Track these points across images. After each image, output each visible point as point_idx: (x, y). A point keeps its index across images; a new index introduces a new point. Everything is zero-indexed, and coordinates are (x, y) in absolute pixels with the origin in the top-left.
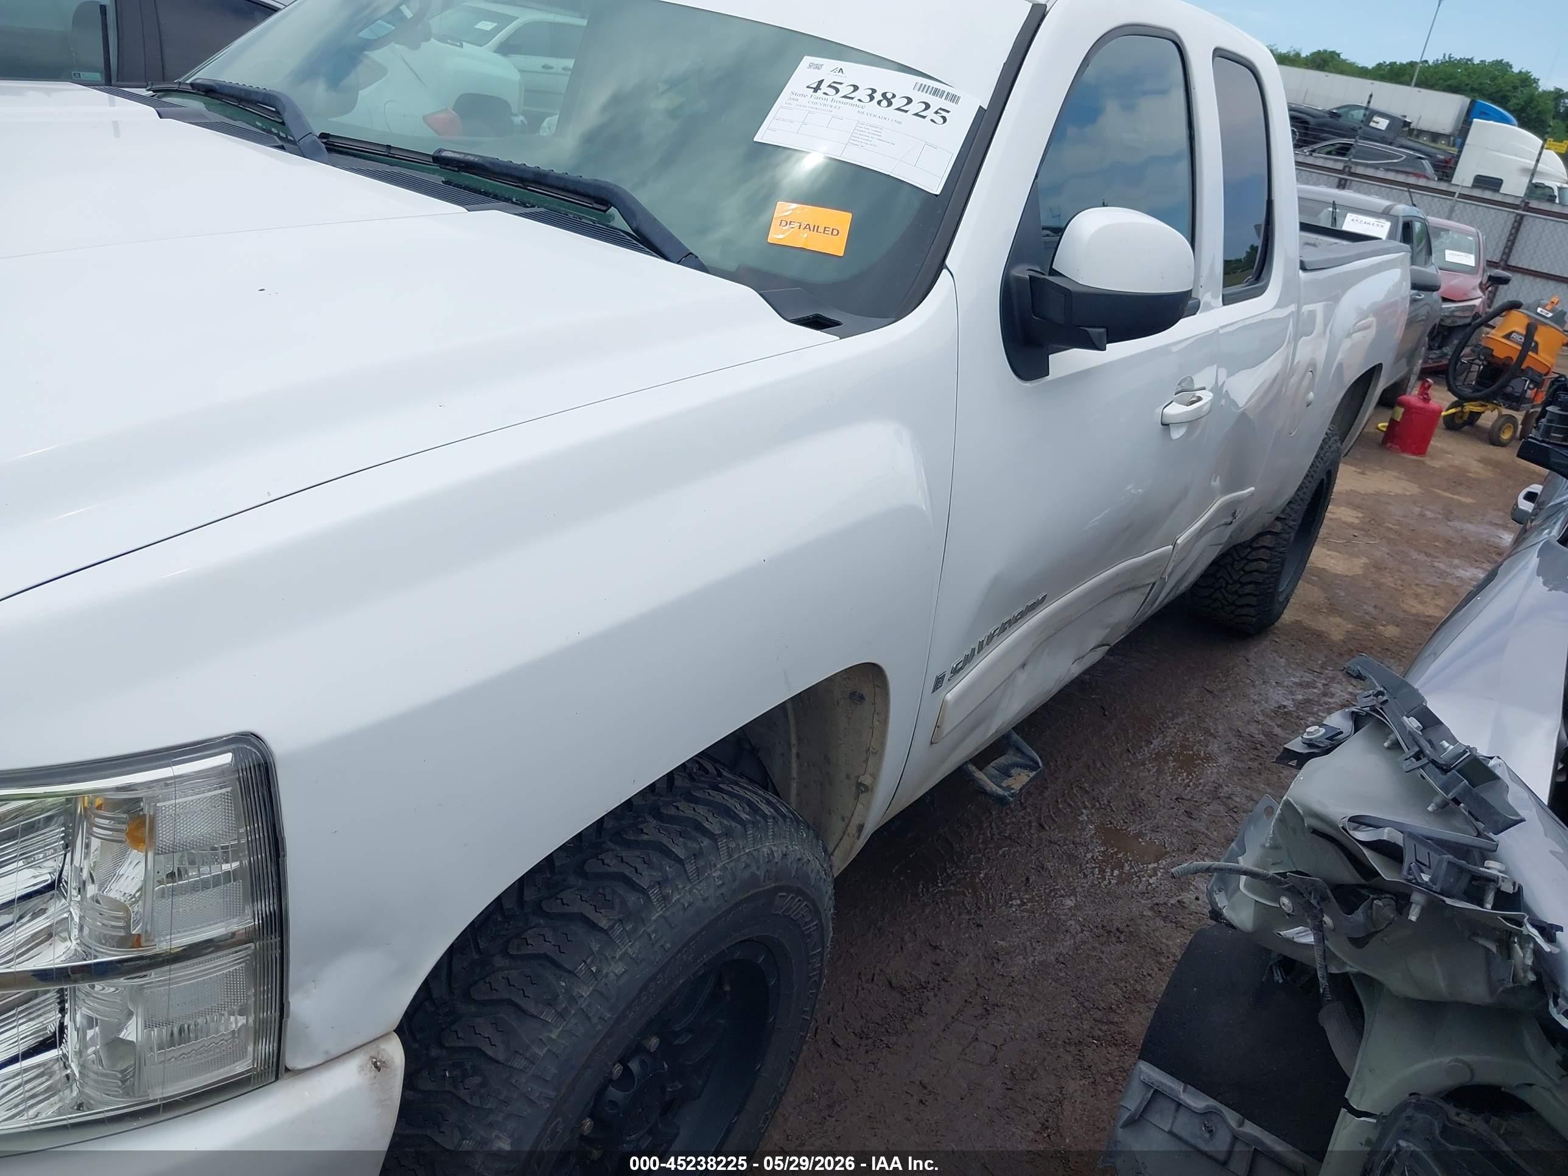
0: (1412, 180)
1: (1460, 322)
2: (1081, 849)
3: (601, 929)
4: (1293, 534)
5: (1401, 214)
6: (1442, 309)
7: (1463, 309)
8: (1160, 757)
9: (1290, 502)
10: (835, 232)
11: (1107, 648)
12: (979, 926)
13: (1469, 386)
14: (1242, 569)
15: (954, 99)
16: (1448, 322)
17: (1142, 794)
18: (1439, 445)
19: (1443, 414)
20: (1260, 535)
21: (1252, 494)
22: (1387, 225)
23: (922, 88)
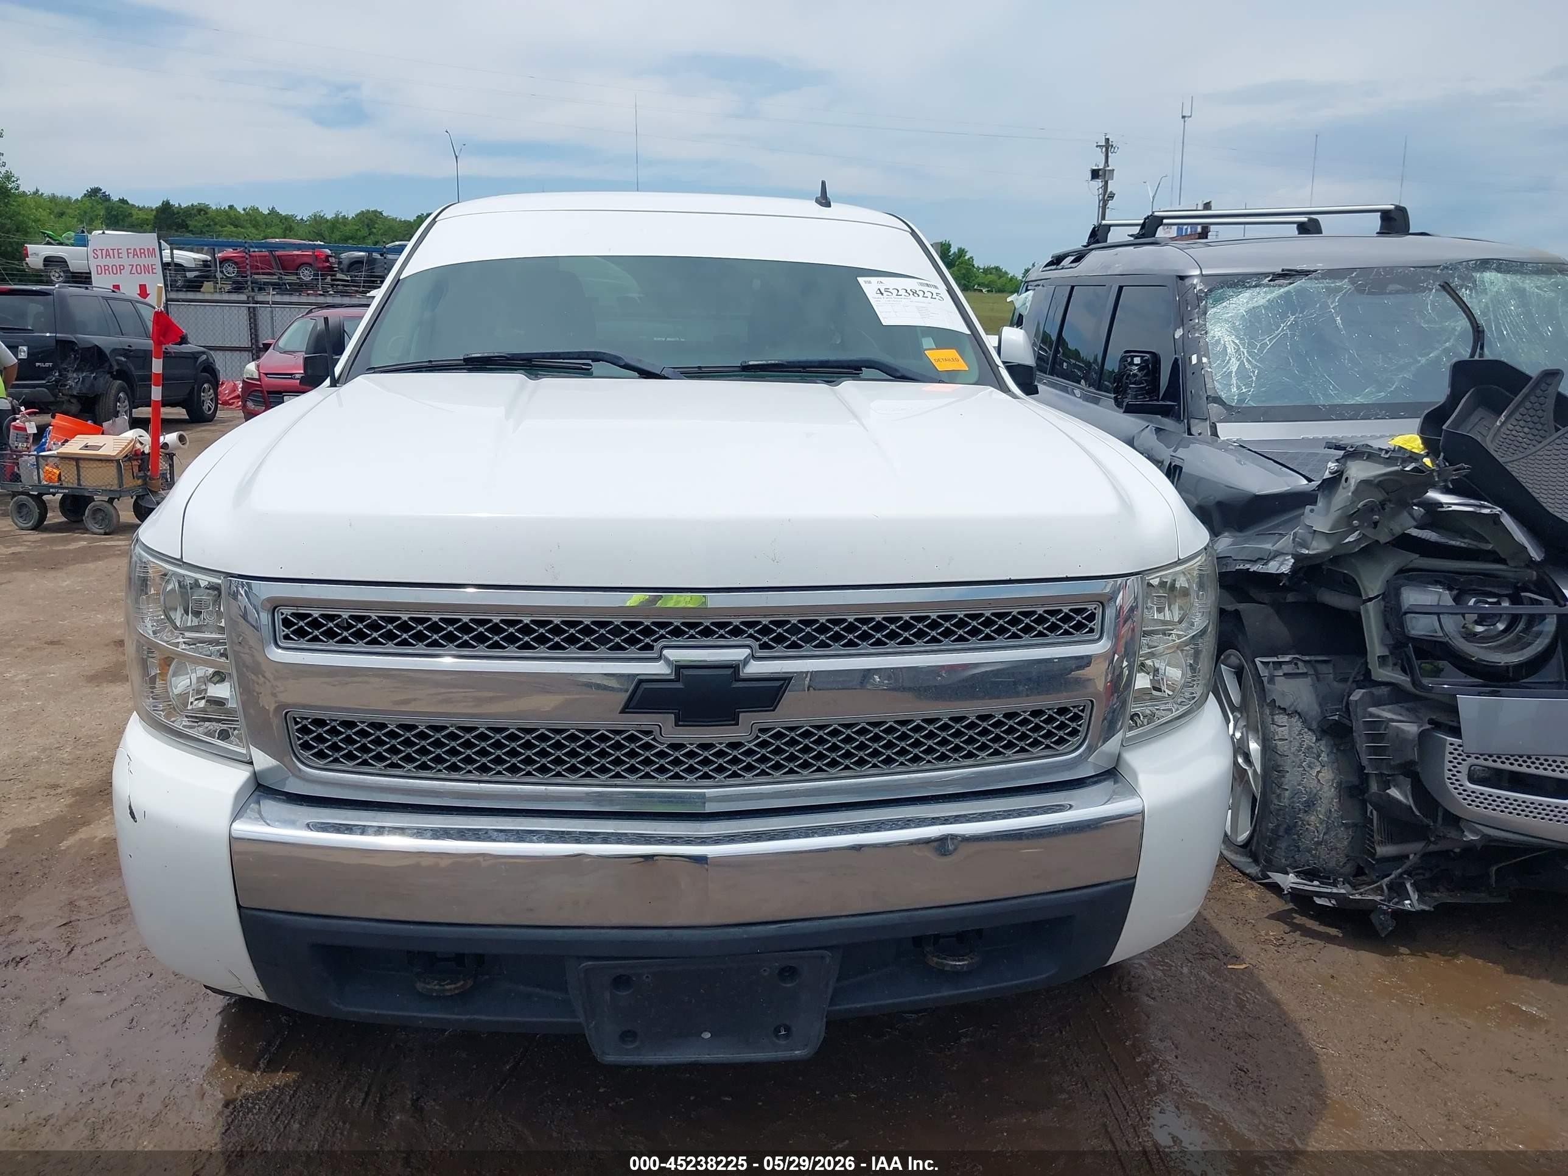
10: (957, 360)
15: (936, 287)
23: (921, 284)
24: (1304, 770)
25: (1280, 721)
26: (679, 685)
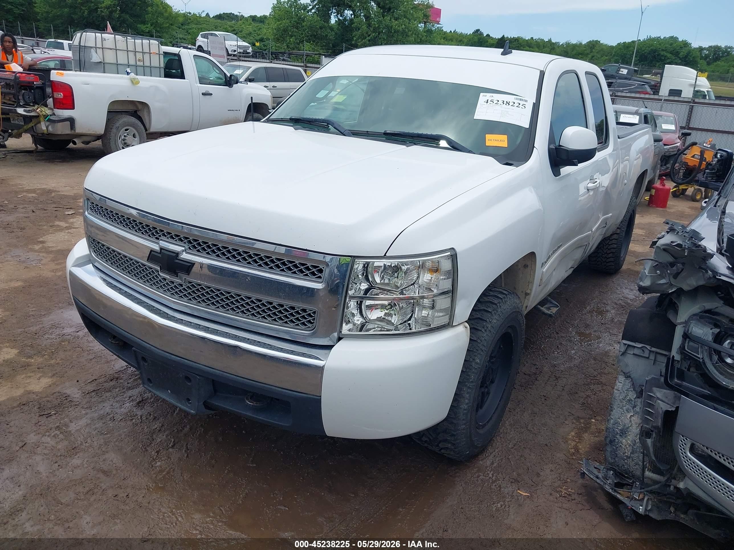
0: (642, 96)
1: (672, 154)
2: (573, 338)
3: (489, 312)
4: (624, 233)
5: (643, 112)
6: (664, 149)
7: (673, 148)
8: (591, 312)
9: (621, 222)
10: (503, 141)
11: (573, 269)
12: (547, 359)
13: (680, 179)
14: (607, 248)
15: (526, 101)
16: (667, 154)
17: (588, 323)
18: (671, 203)
19: (671, 191)
20: (611, 235)
21: (611, 216)
22: (638, 117)
23: (517, 99)
24: (624, 411)
25: (620, 379)
26: (160, 255)
